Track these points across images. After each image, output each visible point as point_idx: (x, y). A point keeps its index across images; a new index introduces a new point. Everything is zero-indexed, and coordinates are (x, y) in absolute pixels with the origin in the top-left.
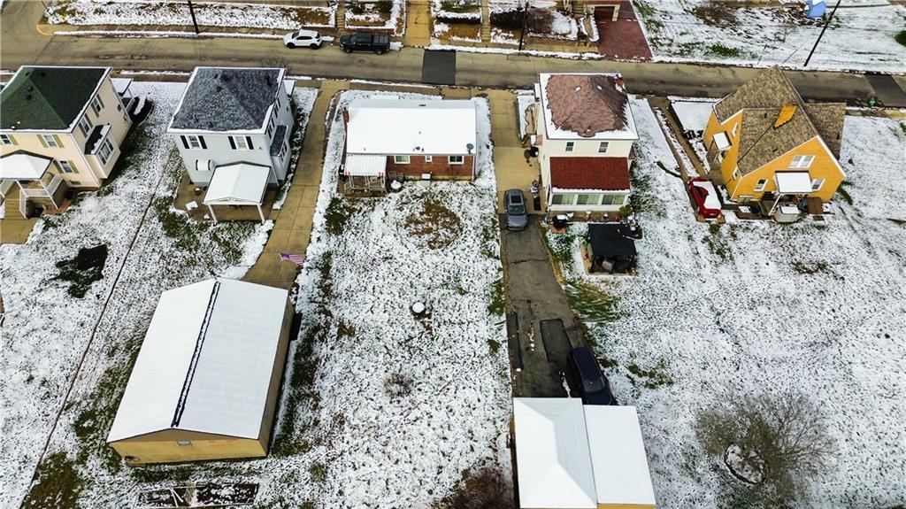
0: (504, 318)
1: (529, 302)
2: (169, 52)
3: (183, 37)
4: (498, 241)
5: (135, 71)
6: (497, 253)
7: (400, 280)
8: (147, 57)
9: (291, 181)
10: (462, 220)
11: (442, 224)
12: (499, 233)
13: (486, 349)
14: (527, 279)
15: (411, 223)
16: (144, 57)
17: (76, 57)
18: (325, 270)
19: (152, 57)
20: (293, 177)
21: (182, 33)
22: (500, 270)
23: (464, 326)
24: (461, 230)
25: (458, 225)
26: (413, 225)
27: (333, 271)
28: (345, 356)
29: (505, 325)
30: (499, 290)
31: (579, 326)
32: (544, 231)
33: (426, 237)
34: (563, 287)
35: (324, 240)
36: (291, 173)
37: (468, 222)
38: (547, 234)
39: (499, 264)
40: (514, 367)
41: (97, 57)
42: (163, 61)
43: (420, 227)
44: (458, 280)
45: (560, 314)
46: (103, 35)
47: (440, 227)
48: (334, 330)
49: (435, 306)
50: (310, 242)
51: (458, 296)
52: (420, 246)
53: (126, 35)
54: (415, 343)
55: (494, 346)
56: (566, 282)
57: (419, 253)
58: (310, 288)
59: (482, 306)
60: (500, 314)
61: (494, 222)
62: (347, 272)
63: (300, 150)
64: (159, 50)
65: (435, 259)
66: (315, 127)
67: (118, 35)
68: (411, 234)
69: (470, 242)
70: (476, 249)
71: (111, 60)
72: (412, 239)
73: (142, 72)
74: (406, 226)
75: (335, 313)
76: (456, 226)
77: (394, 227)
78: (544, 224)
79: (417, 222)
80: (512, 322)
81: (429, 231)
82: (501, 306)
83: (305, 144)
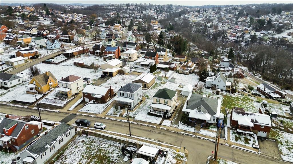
1: (102, 82)
2: (141, 131)
3: (136, 136)
5: (152, 127)
8: (148, 131)
16: (149, 131)
17: (170, 135)
19: (147, 130)
21: (136, 137)
29: (107, 80)
41: (164, 134)
42: (143, 129)
46: (162, 142)
53: (154, 140)
64: (144, 132)
67: (157, 141)
71: (159, 132)
73: (150, 126)
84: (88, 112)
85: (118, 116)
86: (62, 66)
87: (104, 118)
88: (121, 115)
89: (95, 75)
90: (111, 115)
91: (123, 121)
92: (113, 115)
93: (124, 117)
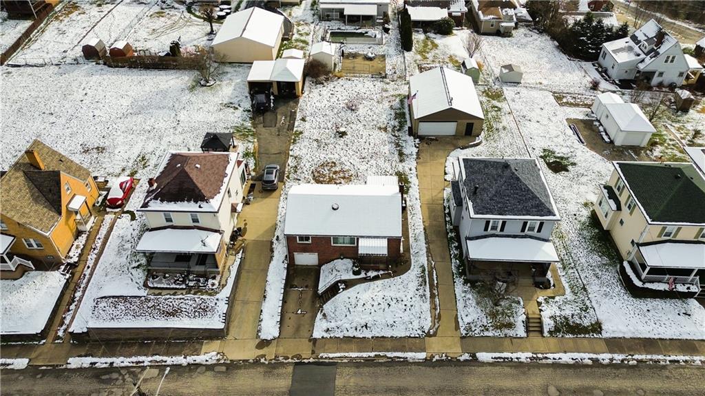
0: (295, 129)
1: (279, 135)
4: (289, 165)
6: (290, 159)
7: (354, 148)
9: (445, 207)
10: (311, 178)
11: (326, 176)
12: (287, 170)
13: (307, 119)
14: (275, 145)
15: (348, 178)
18: (401, 154)
20: (445, 210)
22: (291, 150)
23: (318, 126)
24: (312, 172)
25: (314, 176)
26: (347, 176)
27: (396, 153)
28: (381, 120)
29: (295, 126)
30: (295, 140)
31: (254, 125)
32: (254, 170)
33: (337, 169)
34: (256, 140)
35: (407, 169)
36: (448, 213)
37: (307, 177)
38: (254, 167)
39: (291, 153)
40: (295, 112)
43: (342, 175)
44: (319, 146)
45: (264, 129)
47: (327, 175)
48: (389, 129)
49: (333, 135)
50: (416, 168)
51: (319, 139)
52: (342, 163)
54: (345, 123)
55: (303, 119)
56: (253, 142)
57: (343, 160)
58: (408, 146)
59: (306, 134)
60: (297, 131)
61: (288, 177)
62: (387, 152)
63: (448, 233)
65: (332, 156)
66: (443, 258)
68: (348, 170)
69: (308, 165)
70: (304, 161)
72: (347, 168)
74: (351, 176)
75: (390, 135)
76: (316, 174)
77: (359, 174)
78: (253, 174)
79: (344, 178)
80: (291, 127)
81: (335, 173)
82: (295, 134)
83: (446, 240)
84: (367, 334)
85: (520, 331)
86: (29, 70)
87: (466, 356)
88: (533, 325)
89: (217, 100)
90: (486, 334)
91: (566, 358)
92: (497, 333)
93: (550, 332)
